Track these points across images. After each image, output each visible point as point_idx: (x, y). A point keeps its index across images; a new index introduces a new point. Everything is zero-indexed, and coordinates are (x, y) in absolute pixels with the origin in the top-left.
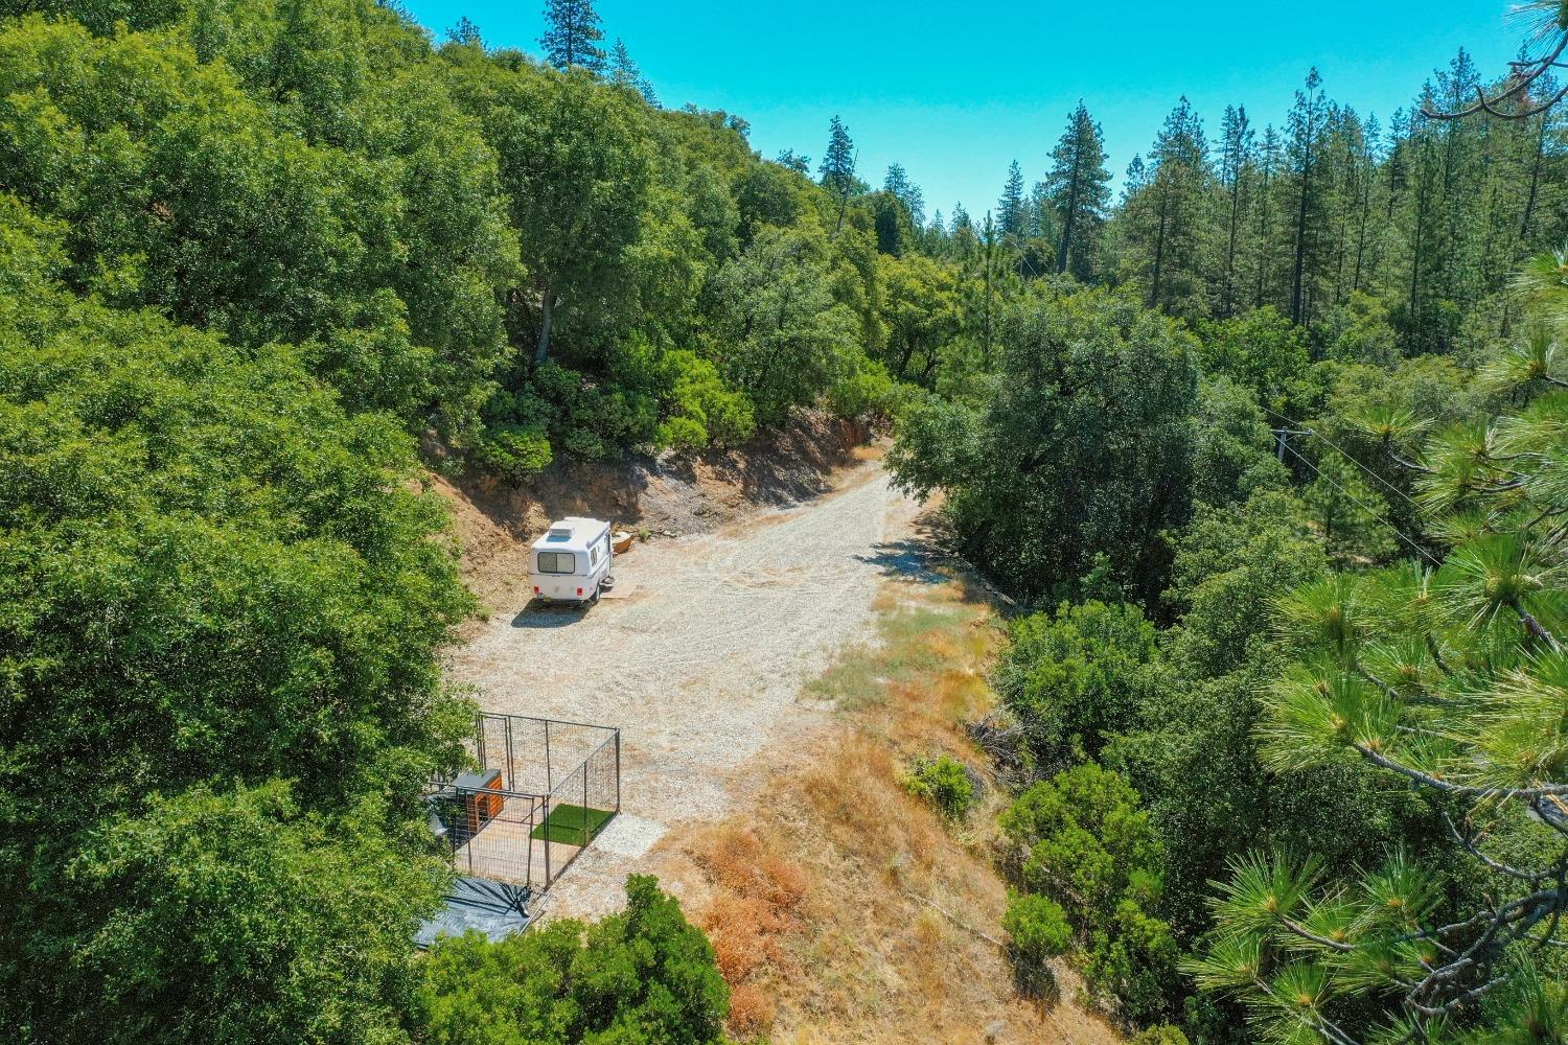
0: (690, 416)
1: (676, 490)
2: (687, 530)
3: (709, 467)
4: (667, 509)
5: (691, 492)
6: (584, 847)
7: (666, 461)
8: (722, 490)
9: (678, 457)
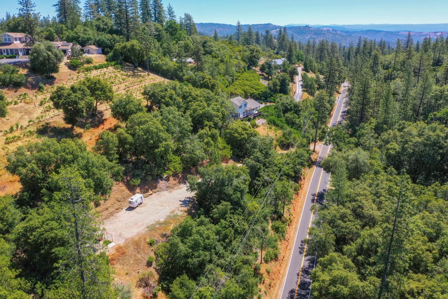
0: (170, 170)
1: (164, 183)
3: (173, 178)
4: (162, 187)
5: (167, 183)
7: (165, 178)
8: (174, 182)
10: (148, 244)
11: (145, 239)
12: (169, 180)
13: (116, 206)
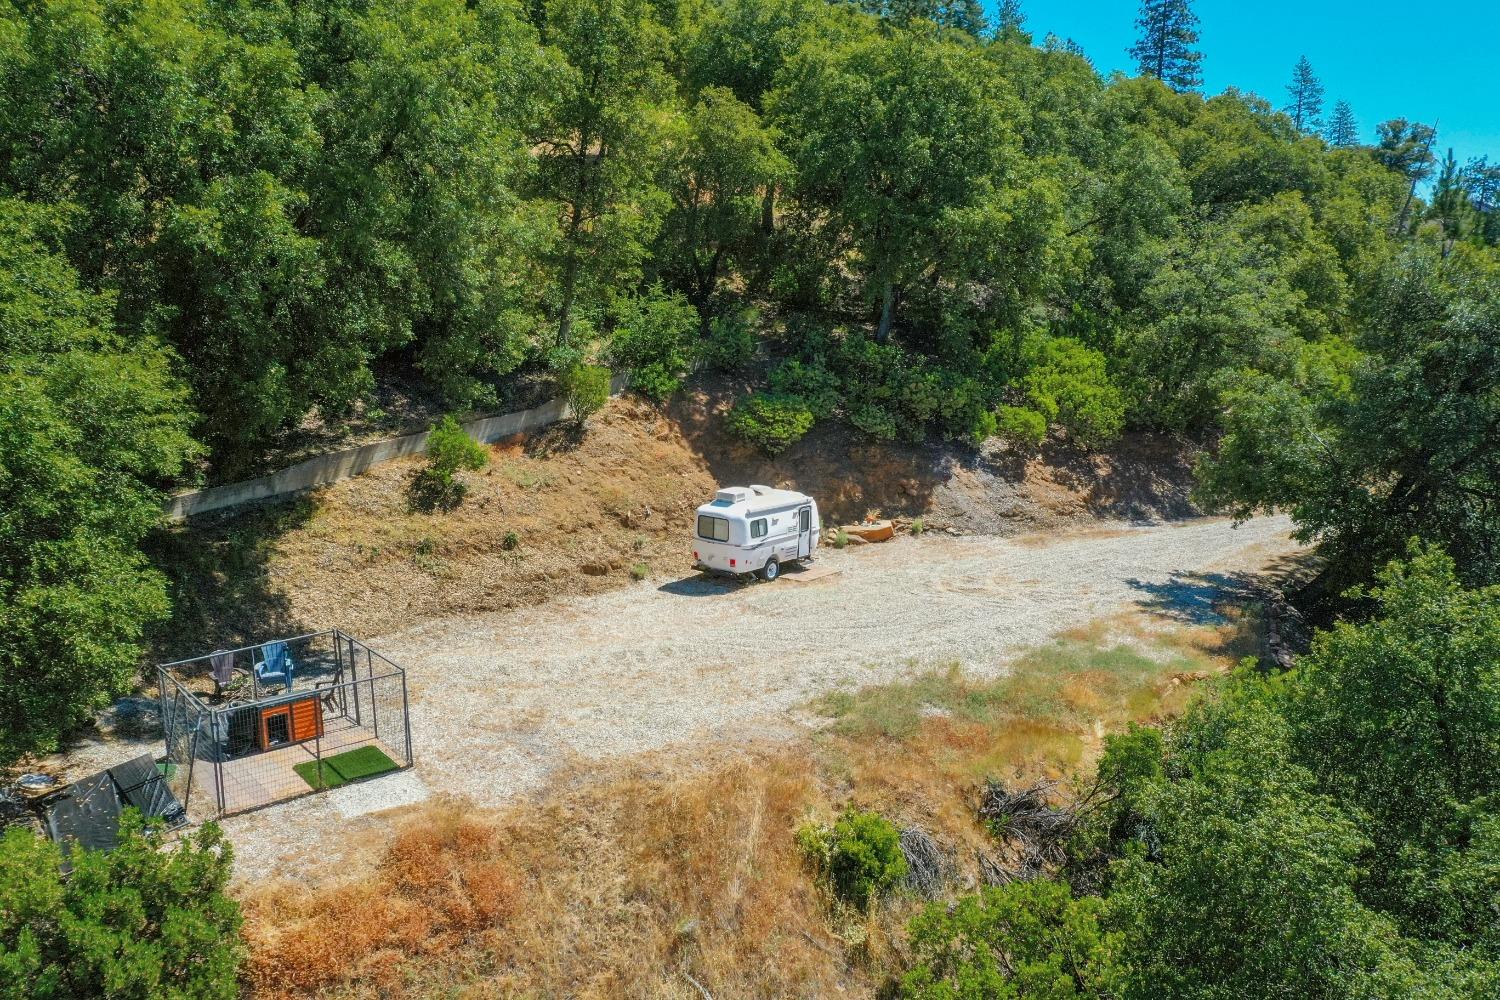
0: (1035, 406)
1: (987, 486)
2: (981, 530)
3: (1050, 469)
4: (964, 507)
5: (1008, 491)
6: (317, 791)
7: (992, 455)
8: (1058, 494)
9: (1010, 452)
10: (811, 862)
11: (781, 809)
12: (1019, 476)
13: (595, 547)
